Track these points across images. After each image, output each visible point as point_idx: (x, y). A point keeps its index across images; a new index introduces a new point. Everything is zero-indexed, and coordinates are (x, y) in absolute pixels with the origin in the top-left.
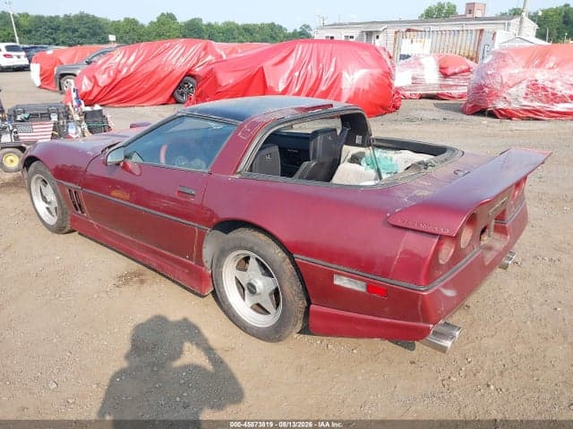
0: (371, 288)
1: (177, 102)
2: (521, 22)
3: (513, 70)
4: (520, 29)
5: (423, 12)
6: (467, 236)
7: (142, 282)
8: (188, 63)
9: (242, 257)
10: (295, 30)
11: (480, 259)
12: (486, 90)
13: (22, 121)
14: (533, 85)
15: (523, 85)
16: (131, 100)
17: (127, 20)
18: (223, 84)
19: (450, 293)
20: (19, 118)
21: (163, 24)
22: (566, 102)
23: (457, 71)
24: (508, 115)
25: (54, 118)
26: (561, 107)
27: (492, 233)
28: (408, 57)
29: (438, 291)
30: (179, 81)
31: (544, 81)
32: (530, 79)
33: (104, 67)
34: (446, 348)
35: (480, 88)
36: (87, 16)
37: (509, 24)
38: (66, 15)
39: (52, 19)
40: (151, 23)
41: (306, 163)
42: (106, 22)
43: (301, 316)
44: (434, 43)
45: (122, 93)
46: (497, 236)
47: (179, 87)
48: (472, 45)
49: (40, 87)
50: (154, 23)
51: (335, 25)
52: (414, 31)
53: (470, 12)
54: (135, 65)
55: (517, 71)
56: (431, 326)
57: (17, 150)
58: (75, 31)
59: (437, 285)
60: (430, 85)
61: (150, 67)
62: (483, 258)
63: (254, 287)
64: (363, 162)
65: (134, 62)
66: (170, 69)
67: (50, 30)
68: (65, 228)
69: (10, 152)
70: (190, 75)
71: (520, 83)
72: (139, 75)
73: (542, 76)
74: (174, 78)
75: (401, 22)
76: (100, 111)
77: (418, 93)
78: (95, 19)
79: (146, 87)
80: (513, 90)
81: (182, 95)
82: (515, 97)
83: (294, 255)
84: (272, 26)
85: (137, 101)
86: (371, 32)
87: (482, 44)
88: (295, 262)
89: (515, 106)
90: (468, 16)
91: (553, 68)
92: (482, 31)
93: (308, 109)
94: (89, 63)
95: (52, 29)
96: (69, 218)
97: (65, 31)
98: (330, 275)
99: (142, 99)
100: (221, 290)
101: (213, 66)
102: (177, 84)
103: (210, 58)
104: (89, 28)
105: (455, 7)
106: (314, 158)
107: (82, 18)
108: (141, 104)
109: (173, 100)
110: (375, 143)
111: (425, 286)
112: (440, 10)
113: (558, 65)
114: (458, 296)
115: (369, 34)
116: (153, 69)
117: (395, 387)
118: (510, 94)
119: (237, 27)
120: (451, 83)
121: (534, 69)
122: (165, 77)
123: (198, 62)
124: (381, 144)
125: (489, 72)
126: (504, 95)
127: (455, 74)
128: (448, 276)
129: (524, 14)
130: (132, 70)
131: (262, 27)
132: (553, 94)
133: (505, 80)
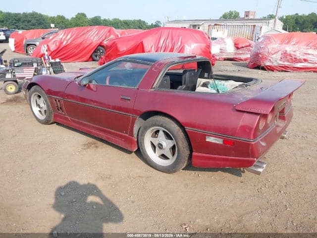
0: (225, 142)
1: (94, 60)
2: (275, 21)
3: (274, 46)
4: (274, 26)
5: (222, 16)
6: (270, 117)
7: (97, 147)
8: (100, 39)
9: (155, 130)
10: (152, 24)
11: (275, 130)
12: (260, 56)
13: (18, 67)
14: (284, 53)
15: (280, 53)
16: (68, 59)
17: (59, 16)
18: (121, 50)
19: (263, 144)
20: (16, 65)
21: (79, 19)
22: (301, 62)
23: (244, 46)
24: (271, 69)
25: (35, 65)
26: (299, 65)
27: (278, 119)
28: (216, 39)
29: (258, 142)
30: (95, 49)
31: (290, 51)
32: (283, 50)
33: (53, 40)
34: (260, 172)
35: (257, 55)
36: (37, 14)
37: (269, 23)
38: (24, 13)
39: (16, 15)
40: (72, 18)
41: (181, 86)
42: (47, 17)
43: (187, 158)
44: (230, 32)
45: (63, 55)
46: (280, 121)
47: (95, 52)
48: (250, 33)
49: (14, 51)
50: (74, 18)
51: (175, 21)
52: (218, 25)
53: (247, 16)
54: (71, 39)
55: (276, 46)
56: (256, 159)
57: (14, 82)
58: (29, 21)
59: (258, 140)
60: (230, 53)
61: (79, 41)
62: (276, 129)
63: (162, 145)
64: (209, 86)
65: (70, 38)
66: (90, 42)
67: (15, 21)
68: (50, 121)
69: (10, 84)
70: (100, 46)
71: (278, 52)
72: (72, 45)
73: (289, 49)
74: (92, 47)
75: (211, 20)
76: (59, 62)
77: (223, 57)
78: (41, 15)
79: (77, 51)
80: (274, 56)
81: (96, 56)
82: (275, 60)
83: (185, 128)
84: (140, 21)
85: (71, 59)
86: (195, 25)
87: (255, 33)
88: (185, 131)
89: (275, 64)
90: (246, 18)
91: (294, 45)
92: (254, 26)
93: (185, 58)
94: (43, 38)
95: (16, 20)
96: (53, 115)
97: (23, 22)
98: (204, 137)
99: (74, 58)
100: (143, 148)
101: (115, 40)
102: (94, 50)
103: (112, 36)
104: (37, 20)
105: (238, 13)
106: (185, 84)
107: (34, 15)
108: (74, 61)
109: (91, 59)
110: (215, 77)
111: (252, 140)
112: (230, 15)
113: (297, 43)
114: (266, 146)
115: (194, 26)
116: (80, 42)
117: (235, 193)
118: (272, 58)
119: (121, 21)
120: (240, 52)
121: (285, 45)
122: (88, 46)
123: (105, 39)
124: (218, 77)
125: (262, 47)
126: (269, 58)
127: (243, 47)
128: (263, 136)
129: (277, 17)
130: (69, 42)
131: (134, 22)
132: (295, 58)
133: (270, 51)
